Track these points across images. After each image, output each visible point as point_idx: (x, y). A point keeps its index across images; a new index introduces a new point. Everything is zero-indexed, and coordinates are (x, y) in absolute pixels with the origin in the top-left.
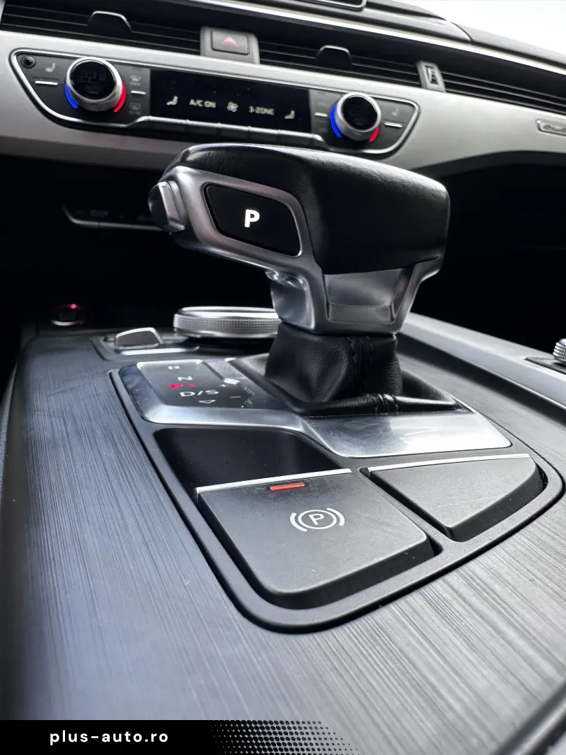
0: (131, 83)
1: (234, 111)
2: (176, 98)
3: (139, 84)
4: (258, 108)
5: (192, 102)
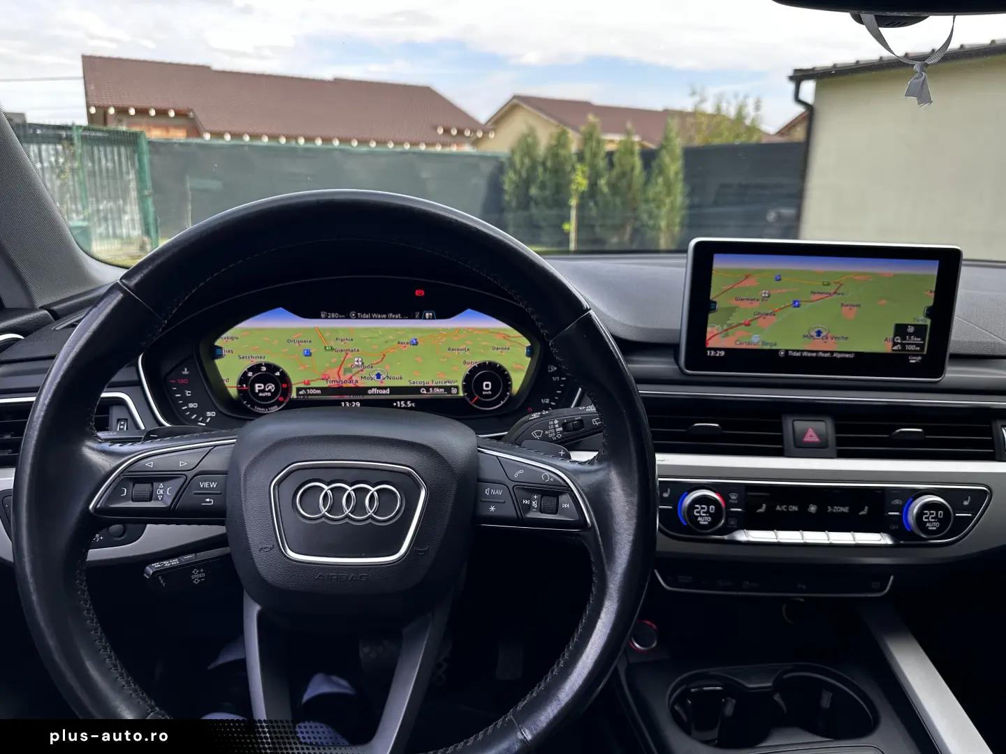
0: (731, 501)
1: (813, 512)
2: (764, 506)
3: (736, 502)
4: (835, 507)
5: (778, 508)
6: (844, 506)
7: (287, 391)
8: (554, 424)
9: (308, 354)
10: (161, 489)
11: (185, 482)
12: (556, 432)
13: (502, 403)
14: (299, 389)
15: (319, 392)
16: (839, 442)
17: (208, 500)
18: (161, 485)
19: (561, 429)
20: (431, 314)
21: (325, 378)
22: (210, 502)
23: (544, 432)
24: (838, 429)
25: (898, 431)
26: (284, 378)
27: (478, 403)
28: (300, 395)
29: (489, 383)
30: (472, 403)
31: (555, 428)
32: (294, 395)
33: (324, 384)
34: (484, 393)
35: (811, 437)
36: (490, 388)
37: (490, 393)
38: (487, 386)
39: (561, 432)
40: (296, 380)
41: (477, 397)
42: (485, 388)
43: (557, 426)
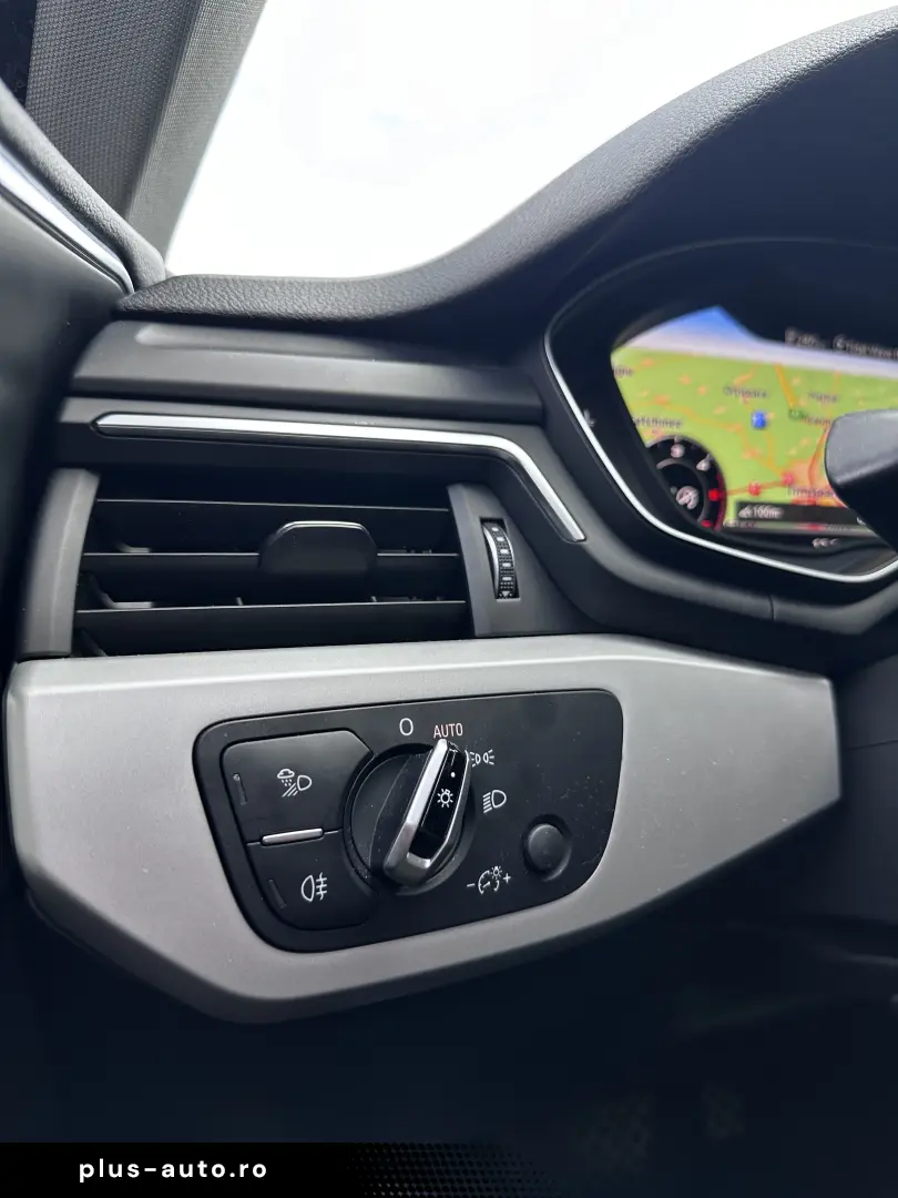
7: (718, 508)
9: (762, 423)
14: (742, 505)
15: (775, 513)
21: (789, 481)
26: (714, 478)
28: (741, 519)
32: (730, 519)
33: (786, 496)
40: (737, 483)
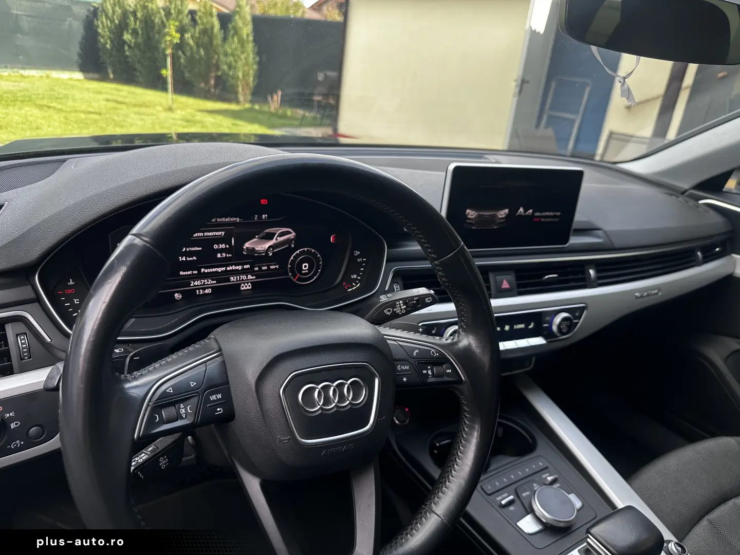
1: (507, 330)
4: (518, 325)
6: (521, 324)
8: (400, 304)
10: (182, 408)
11: (199, 400)
12: (401, 309)
13: (315, 277)
16: (519, 286)
17: (218, 409)
18: (182, 406)
19: (405, 307)
20: (266, 215)
22: (220, 411)
23: (393, 310)
24: (518, 278)
25: (546, 277)
27: (300, 279)
29: (307, 264)
30: (294, 280)
31: (400, 307)
34: (303, 272)
35: (505, 285)
36: (307, 268)
37: (307, 271)
38: (305, 266)
39: (405, 309)
41: (299, 275)
42: (304, 268)
43: (402, 305)
